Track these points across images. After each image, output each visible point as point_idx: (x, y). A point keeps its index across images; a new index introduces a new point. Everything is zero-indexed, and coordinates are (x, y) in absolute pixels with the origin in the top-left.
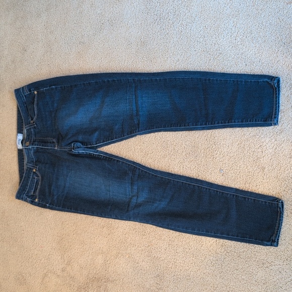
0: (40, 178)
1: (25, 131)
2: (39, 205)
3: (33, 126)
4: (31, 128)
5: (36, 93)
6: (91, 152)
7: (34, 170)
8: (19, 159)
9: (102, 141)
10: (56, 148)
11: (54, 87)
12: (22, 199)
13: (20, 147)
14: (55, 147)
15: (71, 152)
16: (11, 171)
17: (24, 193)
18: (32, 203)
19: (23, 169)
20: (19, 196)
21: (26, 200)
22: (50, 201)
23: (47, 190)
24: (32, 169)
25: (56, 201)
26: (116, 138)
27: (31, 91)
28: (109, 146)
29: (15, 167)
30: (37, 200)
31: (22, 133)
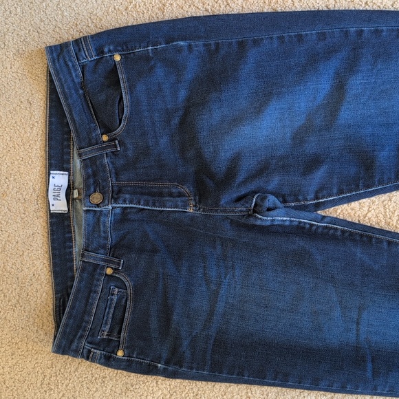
0: (130, 291)
1: (77, 163)
2: (129, 366)
3: (109, 151)
4: (102, 156)
5: (117, 58)
6: (305, 219)
7: (109, 271)
8: (53, 241)
9: (335, 191)
10: (191, 210)
11: (181, 43)
12: (76, 353)
13: (60, 206)
14: (185, 206)
15: (252, 221)
16: (21, 275)
17: (82, 336)
18: (109, 361)
19: (71, 268)
20: (65, 345)
21: (88, 356)
22: (165, 355)
23: (154, 323)
24: (103, 268)
25: (188, 354)
26: (380, 183)
27: (103, 52)
28: (355, 204)
29: (38, 263)
30: (120, 353)
31: (68, 170)
